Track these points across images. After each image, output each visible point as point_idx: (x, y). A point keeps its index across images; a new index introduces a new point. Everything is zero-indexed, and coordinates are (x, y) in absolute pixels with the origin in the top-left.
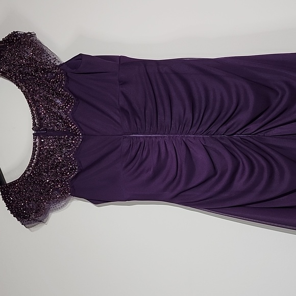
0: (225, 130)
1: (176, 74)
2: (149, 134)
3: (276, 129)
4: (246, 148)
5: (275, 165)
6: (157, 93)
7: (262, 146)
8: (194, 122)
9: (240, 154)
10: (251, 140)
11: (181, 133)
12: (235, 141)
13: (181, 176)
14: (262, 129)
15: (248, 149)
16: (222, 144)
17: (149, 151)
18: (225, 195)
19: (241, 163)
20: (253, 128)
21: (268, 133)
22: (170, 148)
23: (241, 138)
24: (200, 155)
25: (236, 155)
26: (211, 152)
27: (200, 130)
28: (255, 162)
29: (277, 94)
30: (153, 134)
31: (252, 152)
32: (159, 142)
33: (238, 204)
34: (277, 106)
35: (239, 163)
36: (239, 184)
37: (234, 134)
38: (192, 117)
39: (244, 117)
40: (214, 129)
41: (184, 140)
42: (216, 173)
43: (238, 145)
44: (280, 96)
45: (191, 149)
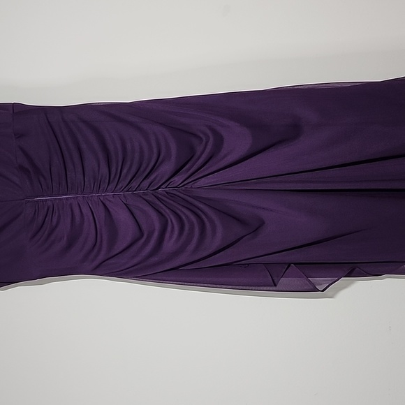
0: (148, 184)
1: (84, 122)
2: (59, 195)
3: (203, 179)
4: (172, 202)
5: (206, 220)
6: (63, 145)
7: (189, 199)
8: (112, 177)
9: (167, 211)
10: (178, 194)
11: (98, 192)
12: (160, 196)
13: (101, 242)
14: (185, 182)
15: (175, 204)
16: (146, 200)
17: (59, 216)
18: (155, 259)
19: (169, 220)
20: (178, 179)
21: (195, 184)
22: (86, 210)
23: (167, 193)
24: (122, 216)
25: (163, 212)
26: (135, 211)
27: (119, 187)
28: (184, 217)
29: (201, 139)
30: (64, 195)
31: (180, 207)
32: (71, 204)
33: (168, 268)
34: (202, 154)
35: (167, 220)
36: (170, 245)
37: (159, 188)
38: (108, 173)
39: (167, 168)
40: (135, 184)
41: (102, 199)
42: (142, 235)
43: (166, 202)
44: (204, 143)
45: (110, 210)
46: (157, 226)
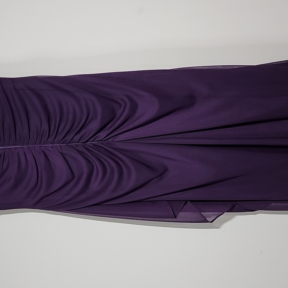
0: (79, 138)
1: (31, 90)
2: (9, 145)
3: (122, 135)
4: (97, 152)
5: (123, 166)
6: (14, 107)
7: (110, 149)
8: (51, 133)
9: (93, 158)
10: (102, 146)
11: (40, 143)
12: (88, 147)
13: (41, 182)
14: (110, 136)
15: (99, 153)
16: (77, 150)
17: (9, 161)
18: (83, 196)
19: (95, 167)
20: (102, 135)
21: (116, 139)
22: (30, 157)
23: (94, 145)
24: (58, 163)
25: (90, 160)
26: (67, 158)
27: (56, 140)
28: (106, 164)
29: (120, 105)
30: (12, 145)
31: (104, 156)
32: (18, 153)
33: (94, 203)
34: (121, 116)
35: (93, 167)
36: (95, 186)
37: (87, 141)
38: (48, 129)
39: (94, 126)
40: (69, 138)
41: (43, 149)
42: (74, 178)
43: (91, 151)
44: (123, 107)
45: (49, 157)
46: (86, 170)
